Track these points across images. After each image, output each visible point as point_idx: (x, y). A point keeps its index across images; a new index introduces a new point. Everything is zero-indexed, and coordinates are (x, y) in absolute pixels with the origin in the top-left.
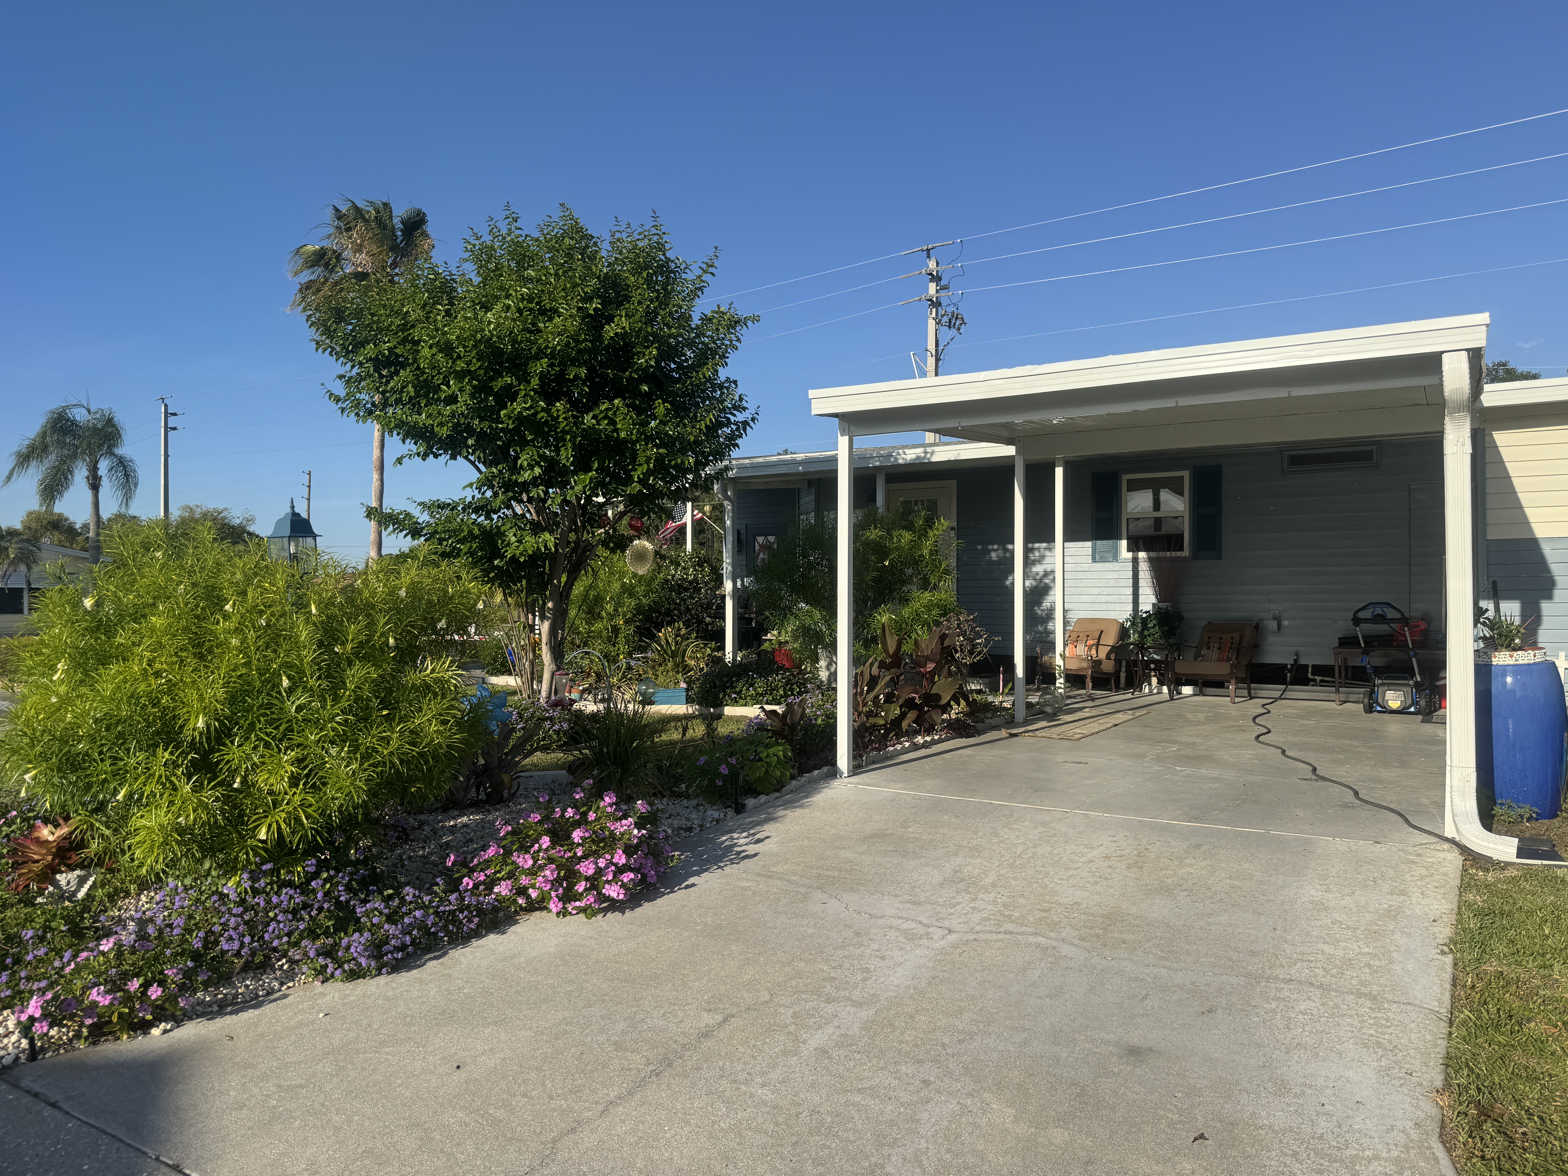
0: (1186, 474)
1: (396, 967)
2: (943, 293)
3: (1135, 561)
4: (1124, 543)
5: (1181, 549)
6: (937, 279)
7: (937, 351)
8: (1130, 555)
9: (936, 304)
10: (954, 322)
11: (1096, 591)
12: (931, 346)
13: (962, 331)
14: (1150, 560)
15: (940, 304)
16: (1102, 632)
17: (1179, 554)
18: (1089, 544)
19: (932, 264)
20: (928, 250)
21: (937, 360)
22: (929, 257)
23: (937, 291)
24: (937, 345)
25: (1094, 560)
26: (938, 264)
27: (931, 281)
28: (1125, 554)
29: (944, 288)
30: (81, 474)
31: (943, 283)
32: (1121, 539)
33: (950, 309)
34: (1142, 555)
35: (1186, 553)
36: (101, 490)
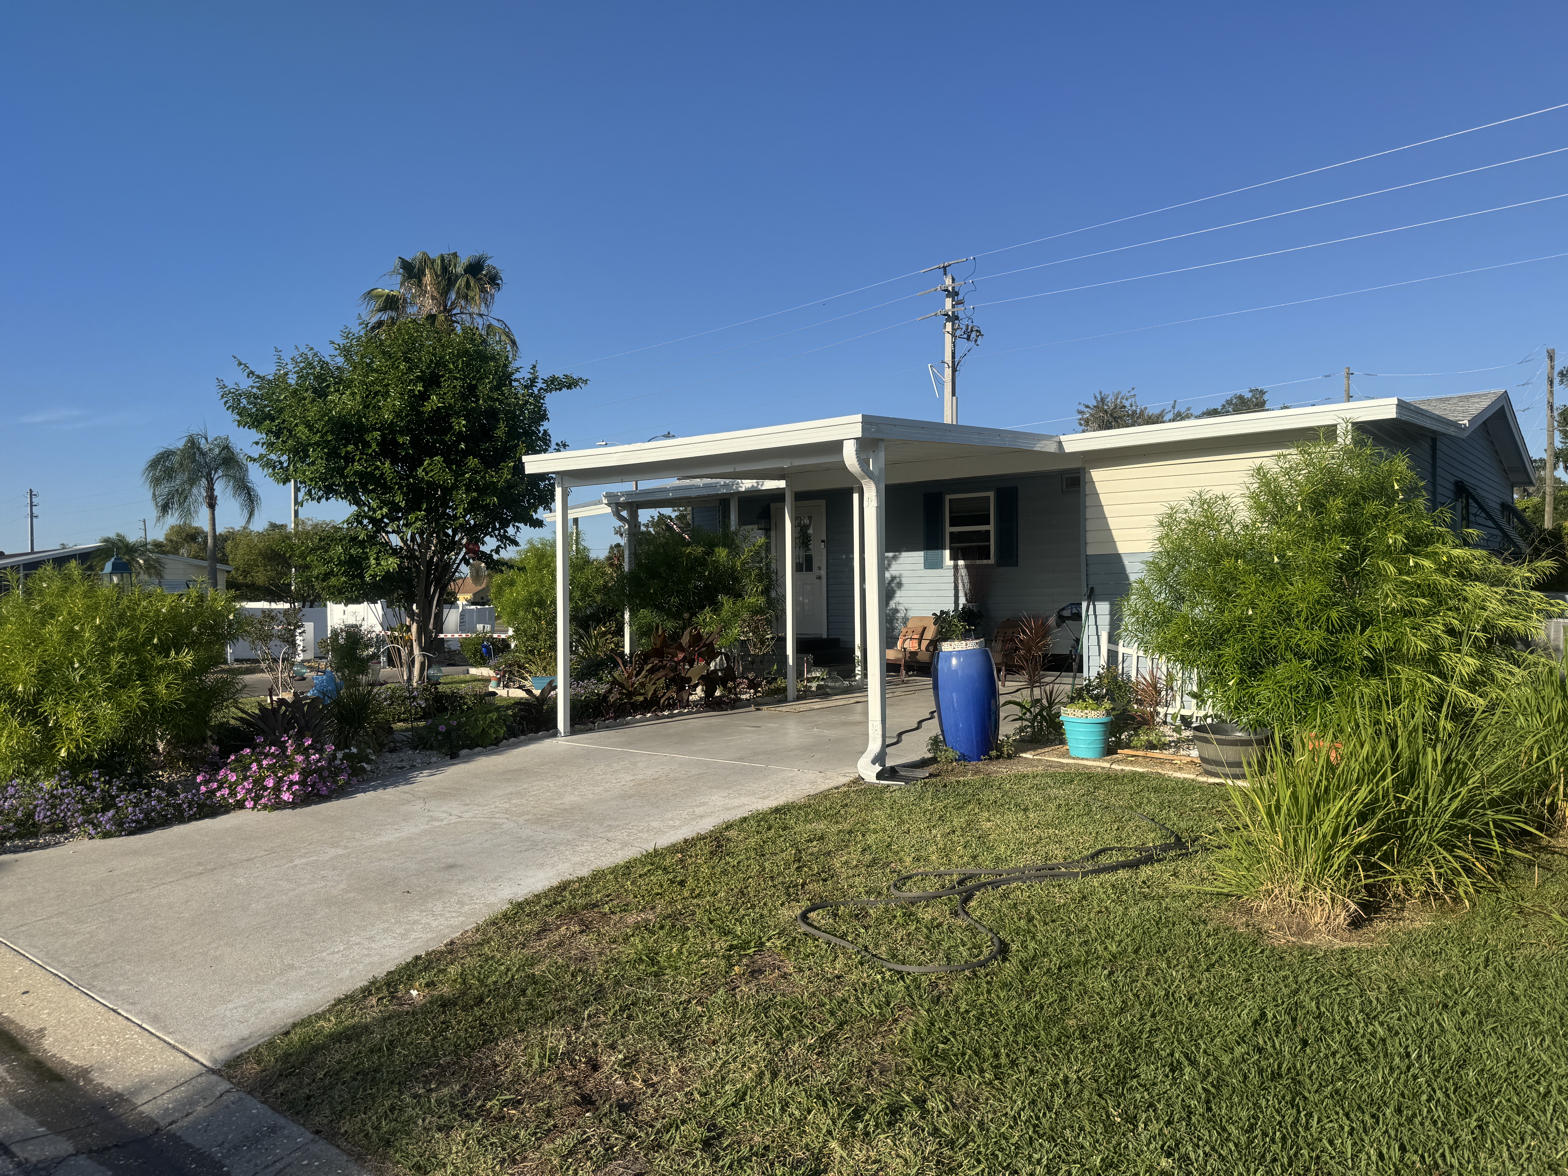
0: (991, 494)
1: (131, 833)
2: (960, 308)
3: (956, 567)
4: (947, 553)
5: (988, 557)
6: (953, 294)
7: (953, 362)
8: (952, 563)
9: (953, 318)
10: (971, 334)
11: (928, 593)
12: (948, 358)
13: (979, 342)
14: (966, 566)
15: (957, 318)
16: (925, 628)
17: (985, 562)
18: (921, 553)
19: (948, 281)
20: (944, 267)
21: (954, 370)
22: (945, 274)
23: (953, 306)
24: (953, 357)
25: (926, 567)
26: (953, 280)
27: (947, 296)
28: (948, 562)
29: (960, 303)
30: (199, 491)
31: (960, 297)
32: (943, 548)
33: (965, 322)
34: (961, 563)
35: (992, 561)
36: (217, 508)
